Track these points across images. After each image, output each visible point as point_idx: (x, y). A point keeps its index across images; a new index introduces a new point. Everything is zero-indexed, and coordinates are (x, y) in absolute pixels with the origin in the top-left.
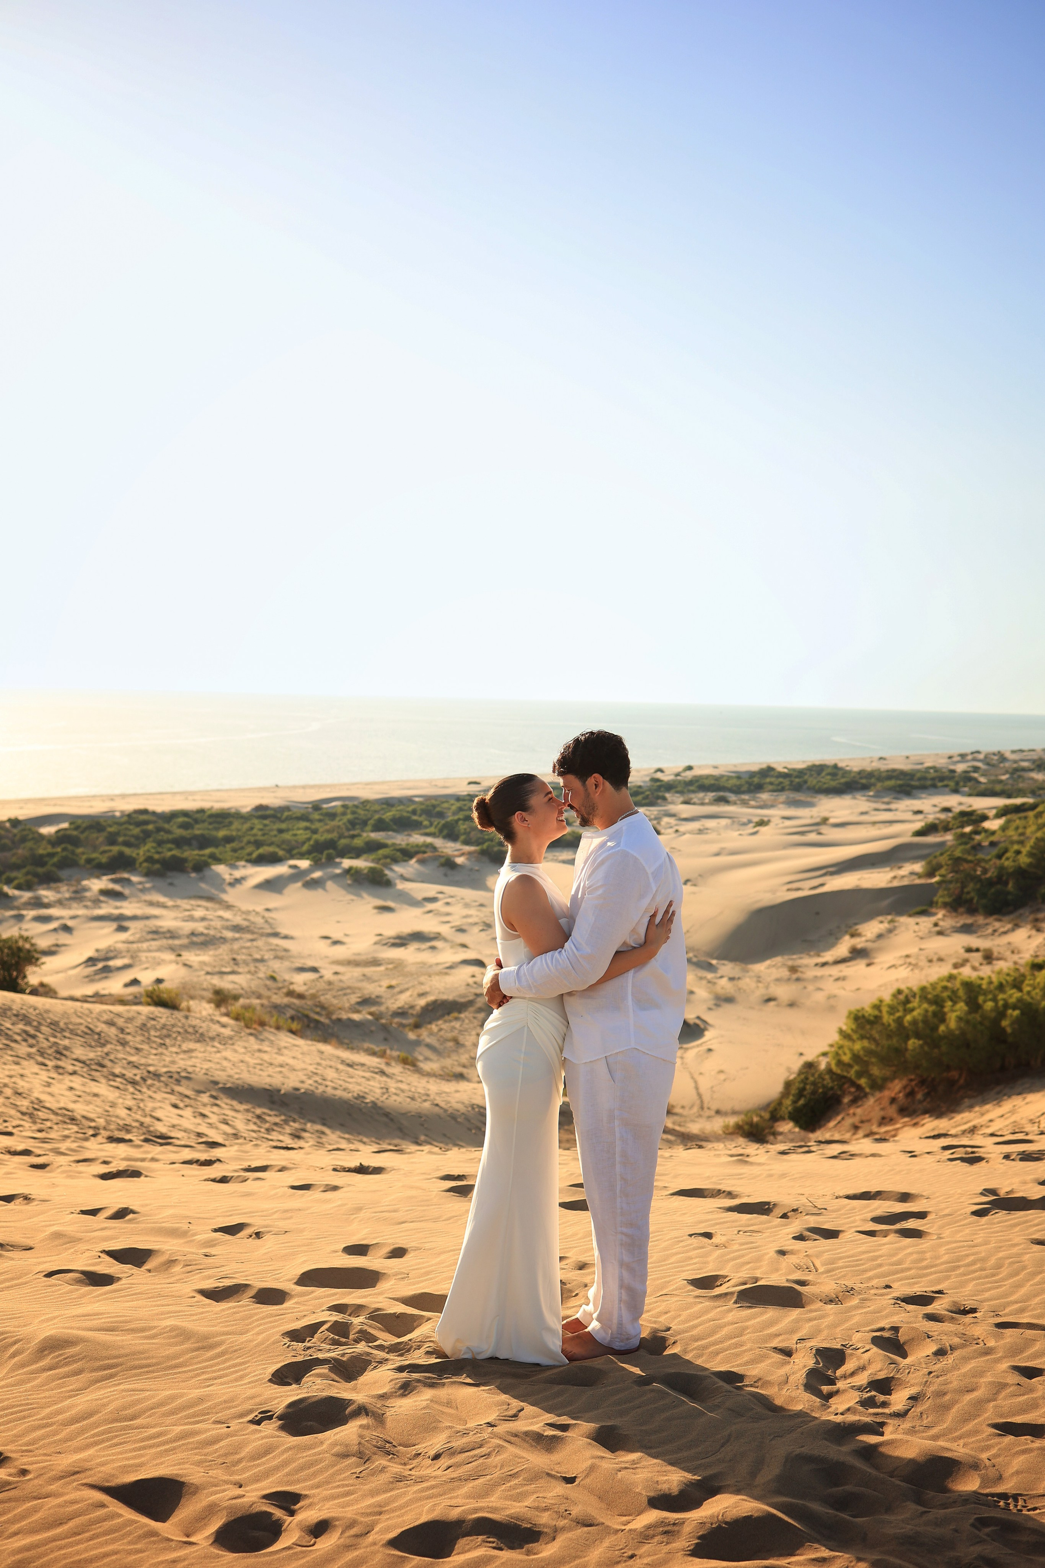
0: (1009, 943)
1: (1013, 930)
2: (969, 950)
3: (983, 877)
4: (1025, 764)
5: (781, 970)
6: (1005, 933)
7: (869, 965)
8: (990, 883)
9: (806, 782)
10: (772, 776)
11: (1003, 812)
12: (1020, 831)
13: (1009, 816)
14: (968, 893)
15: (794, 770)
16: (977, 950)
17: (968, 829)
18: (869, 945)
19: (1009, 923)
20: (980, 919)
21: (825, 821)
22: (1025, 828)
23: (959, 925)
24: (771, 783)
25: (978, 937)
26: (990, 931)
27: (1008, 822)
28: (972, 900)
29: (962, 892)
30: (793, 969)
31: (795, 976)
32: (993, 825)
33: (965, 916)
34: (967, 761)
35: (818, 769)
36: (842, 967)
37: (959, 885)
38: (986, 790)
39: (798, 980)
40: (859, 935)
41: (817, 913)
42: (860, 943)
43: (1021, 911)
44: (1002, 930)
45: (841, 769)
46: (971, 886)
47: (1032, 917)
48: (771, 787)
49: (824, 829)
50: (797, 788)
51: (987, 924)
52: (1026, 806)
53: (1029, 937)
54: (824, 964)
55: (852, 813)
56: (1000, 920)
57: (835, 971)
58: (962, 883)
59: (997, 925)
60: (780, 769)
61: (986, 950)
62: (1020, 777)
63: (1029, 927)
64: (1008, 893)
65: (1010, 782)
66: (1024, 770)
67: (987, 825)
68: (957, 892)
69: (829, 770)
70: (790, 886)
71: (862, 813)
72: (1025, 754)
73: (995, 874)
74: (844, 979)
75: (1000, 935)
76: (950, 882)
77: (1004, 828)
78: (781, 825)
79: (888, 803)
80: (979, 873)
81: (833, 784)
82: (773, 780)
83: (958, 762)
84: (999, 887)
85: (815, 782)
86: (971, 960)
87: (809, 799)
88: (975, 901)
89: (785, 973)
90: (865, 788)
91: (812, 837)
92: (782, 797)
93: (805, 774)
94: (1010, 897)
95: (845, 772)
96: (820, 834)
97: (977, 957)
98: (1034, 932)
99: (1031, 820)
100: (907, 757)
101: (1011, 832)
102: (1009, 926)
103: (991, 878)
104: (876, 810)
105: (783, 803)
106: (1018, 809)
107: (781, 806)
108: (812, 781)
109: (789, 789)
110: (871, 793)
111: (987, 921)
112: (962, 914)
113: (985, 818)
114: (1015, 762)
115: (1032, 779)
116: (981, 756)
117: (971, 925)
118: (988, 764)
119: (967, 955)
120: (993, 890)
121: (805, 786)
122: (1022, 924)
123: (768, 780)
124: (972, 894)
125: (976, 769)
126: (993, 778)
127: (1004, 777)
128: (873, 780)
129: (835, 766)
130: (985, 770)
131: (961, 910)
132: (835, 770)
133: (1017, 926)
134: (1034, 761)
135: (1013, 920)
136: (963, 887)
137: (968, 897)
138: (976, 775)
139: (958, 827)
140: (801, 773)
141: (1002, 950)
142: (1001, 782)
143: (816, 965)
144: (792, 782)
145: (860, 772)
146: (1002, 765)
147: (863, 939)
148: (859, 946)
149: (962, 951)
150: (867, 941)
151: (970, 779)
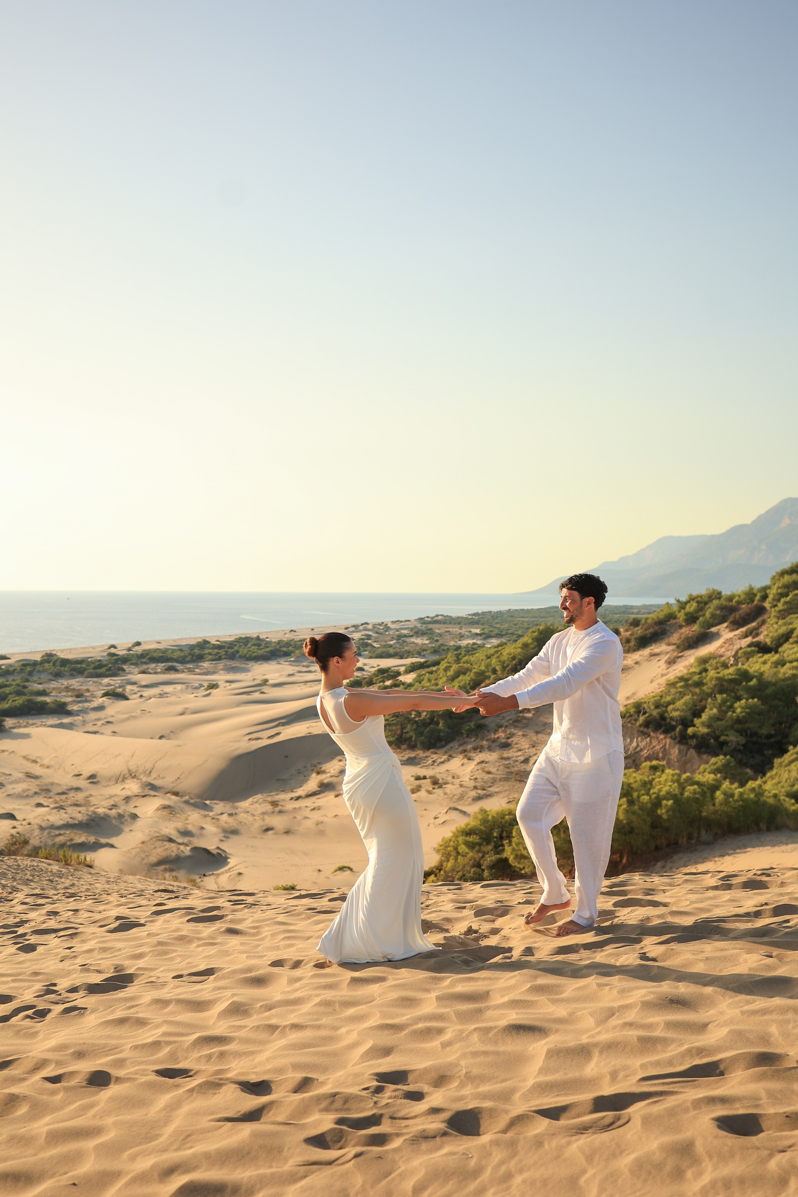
0: (447, 770)
1: (449, 760)
2: (418, 778)
3: (417, 719)
4: (405, 632)
5: (263, 805)
6: (443, 763)
7: (337, 796)
8: (425, 724)
9: (238, 652)
10: (208, 648)
11: (412, 668)
12: (433, 682)
13: (418, 671)
14: (407, 733)
15: (225, 642)
16: (425, 778)
17: (388, 683)
18: (334, 780)
19: (444, 755)
20: (420, 753)
21: (265, 682)
22: (436, 679)
23: (405, 759)
24: (210, 654)
25: (421, 767)
26: (430, 762)
27: (419, 676)
28: (411, 737)
29: (402, 733)
30: (274, 804)
31: (277, 809)
32: (409, 678)
33: (408, 751)
34: (360, 631)
35: (245, 641)
36: (313, 799)
37: (399, 727)
38: (383, 652)
39: (280, 812)
40: (324, 772)
41: (287, 757)
42: (325, 778)
43: (452, 745)
44: (440, 760)
45: (263, 640)
46: (409, 726)
47: (461, 749)
48: (210, 657)
49: (265, 689)
50: (232, 657)
51: (427, 757)
52: (428, 663)
53: (463, 765)
54: (298, 798)
55: (281, 675)
56: (436, 753)
57: (310, 802)
58: (402, 725)
59: (435, 757)
60: (213, 642)
61: (431, 777)
62: (404, 642)
63: (461, 757)
64: (440, 731)
65: (398, 646)
66: (405, 636)
67: (401, 678)
68: (399, 732)
69: (254, 642)
70: (250, 736)
71: (289, 675)
72: (403, 623)
73: (428, 716)
74: (319, 808)
75: (438, 765)
76: (394, 725)
77: (419, 680)
78: (229, 687)
79: (307, 666)
80: (413, 716)
81: (261, 652)
82: (210, 651)
83: (353, 632)
84: (431, 726)
85: (245, 652)
86: (423, 785)
87: (243, 666)
88: (413, 739)
89: (269, 808)
90: (287, 654)
91: (257, 696)
92: (221, 665)
93: (235, 645)
94: (442, 734)
95: (268, 644)
96: (263, 693)
97: (426, 784)
98: (465, 761)
99: (441, 673)
100: (313, 629)
101: (425, 683)
102: (445, 757)
103: (424, 719)
104: (300, 672)
105: (222, 670)
106: (422, 666)
107: (221, 672)
108: (243, 651)
109: (225, 658)
110: (292, 659)
111: (427, 753)
112: (404, 750)
113: (399, 674)
114: (397, 630)
115: (414, 643)
116: (370, 627)
117: (415, 758)
118: (377, 633)
119: (418, 782)
120: (428, 729)
121: (237, 655)
122: (454, 755)
123: (207, 651)
124: (411, 734)
125: (369, 637)
126: (383, 643)
127: (391, 643)
128: (290, 648)
129: (258, 638)
130: (376, 638)
131: (405, 746)
132: (258, 641)
133: (451, 757)
134: (412, 629)
135: (446, 752)
136: (402, 729)
137: (408, 735)
138: (370, 641)
139: (380, 682)
140: (231, 644)
141: (444, 776)
142: (391, 646)
143: (292, 799)
144: (227, 652)
145: (279, 642)
146: (387, 633)
147: (328, 775)
148: (326, 781)
149: (413, 779)
150: (331, 777)
151: (367, 645)
